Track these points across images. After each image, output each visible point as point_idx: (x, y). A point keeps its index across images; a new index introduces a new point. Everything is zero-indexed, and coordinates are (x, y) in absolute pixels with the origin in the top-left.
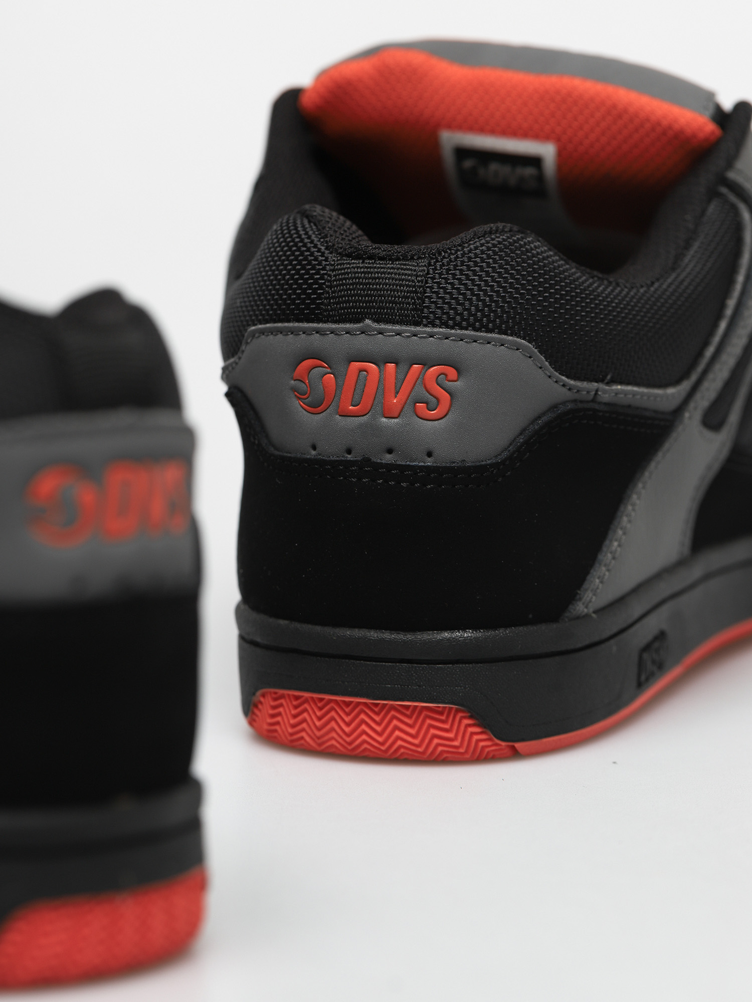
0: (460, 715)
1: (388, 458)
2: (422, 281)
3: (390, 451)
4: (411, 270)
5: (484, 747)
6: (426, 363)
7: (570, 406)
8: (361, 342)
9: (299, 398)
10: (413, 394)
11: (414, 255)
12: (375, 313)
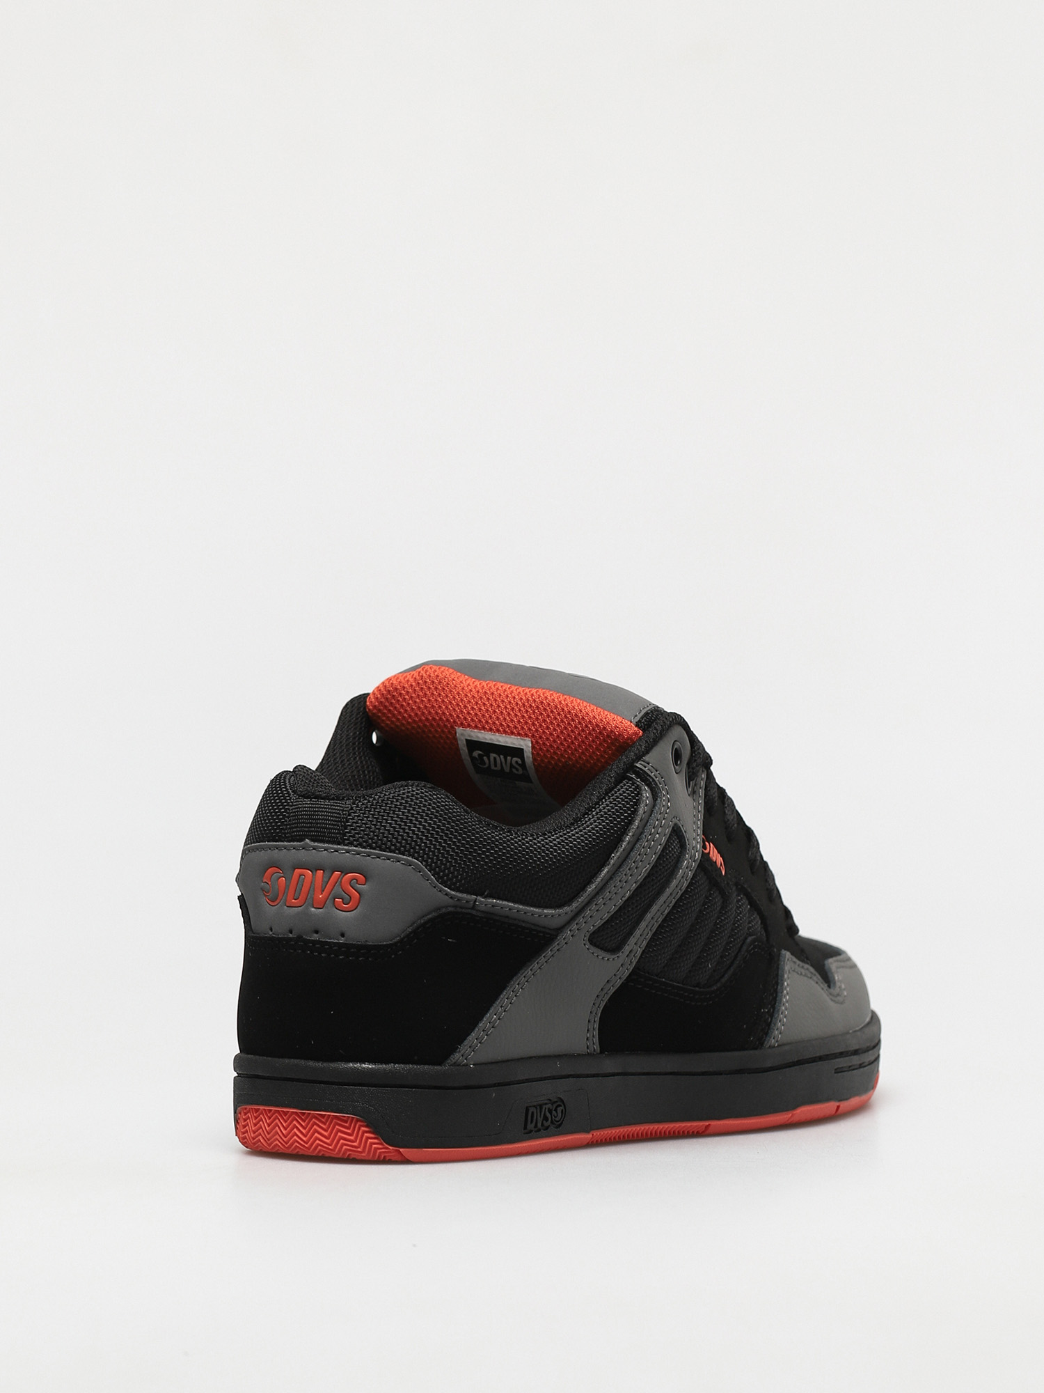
0: (359, 1123)
1: (315, 937)
2: (346, 814)
3: (317, 932)
4: (340, 806)
5: (376, 1149)
6: (345, 871)
7: (450, 909)
8: (302, 855)
9: (266, 896)
10: (333, 892)
11: (345, 797)
12: (313, 836)
